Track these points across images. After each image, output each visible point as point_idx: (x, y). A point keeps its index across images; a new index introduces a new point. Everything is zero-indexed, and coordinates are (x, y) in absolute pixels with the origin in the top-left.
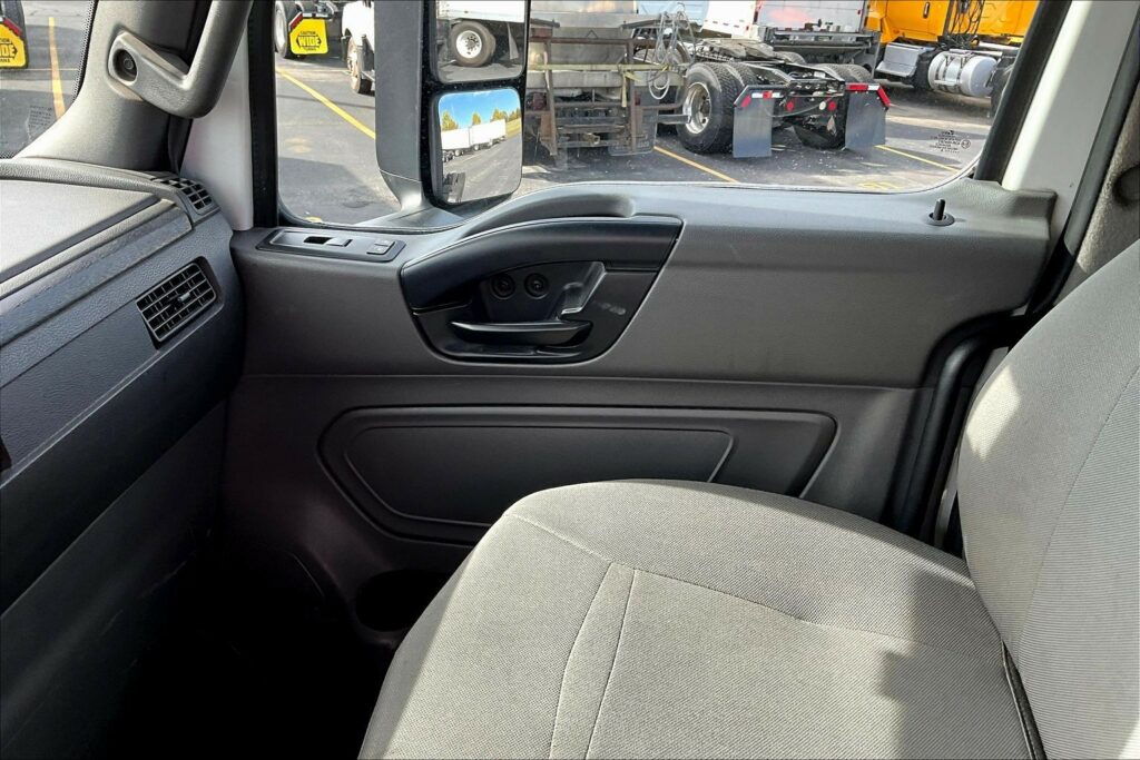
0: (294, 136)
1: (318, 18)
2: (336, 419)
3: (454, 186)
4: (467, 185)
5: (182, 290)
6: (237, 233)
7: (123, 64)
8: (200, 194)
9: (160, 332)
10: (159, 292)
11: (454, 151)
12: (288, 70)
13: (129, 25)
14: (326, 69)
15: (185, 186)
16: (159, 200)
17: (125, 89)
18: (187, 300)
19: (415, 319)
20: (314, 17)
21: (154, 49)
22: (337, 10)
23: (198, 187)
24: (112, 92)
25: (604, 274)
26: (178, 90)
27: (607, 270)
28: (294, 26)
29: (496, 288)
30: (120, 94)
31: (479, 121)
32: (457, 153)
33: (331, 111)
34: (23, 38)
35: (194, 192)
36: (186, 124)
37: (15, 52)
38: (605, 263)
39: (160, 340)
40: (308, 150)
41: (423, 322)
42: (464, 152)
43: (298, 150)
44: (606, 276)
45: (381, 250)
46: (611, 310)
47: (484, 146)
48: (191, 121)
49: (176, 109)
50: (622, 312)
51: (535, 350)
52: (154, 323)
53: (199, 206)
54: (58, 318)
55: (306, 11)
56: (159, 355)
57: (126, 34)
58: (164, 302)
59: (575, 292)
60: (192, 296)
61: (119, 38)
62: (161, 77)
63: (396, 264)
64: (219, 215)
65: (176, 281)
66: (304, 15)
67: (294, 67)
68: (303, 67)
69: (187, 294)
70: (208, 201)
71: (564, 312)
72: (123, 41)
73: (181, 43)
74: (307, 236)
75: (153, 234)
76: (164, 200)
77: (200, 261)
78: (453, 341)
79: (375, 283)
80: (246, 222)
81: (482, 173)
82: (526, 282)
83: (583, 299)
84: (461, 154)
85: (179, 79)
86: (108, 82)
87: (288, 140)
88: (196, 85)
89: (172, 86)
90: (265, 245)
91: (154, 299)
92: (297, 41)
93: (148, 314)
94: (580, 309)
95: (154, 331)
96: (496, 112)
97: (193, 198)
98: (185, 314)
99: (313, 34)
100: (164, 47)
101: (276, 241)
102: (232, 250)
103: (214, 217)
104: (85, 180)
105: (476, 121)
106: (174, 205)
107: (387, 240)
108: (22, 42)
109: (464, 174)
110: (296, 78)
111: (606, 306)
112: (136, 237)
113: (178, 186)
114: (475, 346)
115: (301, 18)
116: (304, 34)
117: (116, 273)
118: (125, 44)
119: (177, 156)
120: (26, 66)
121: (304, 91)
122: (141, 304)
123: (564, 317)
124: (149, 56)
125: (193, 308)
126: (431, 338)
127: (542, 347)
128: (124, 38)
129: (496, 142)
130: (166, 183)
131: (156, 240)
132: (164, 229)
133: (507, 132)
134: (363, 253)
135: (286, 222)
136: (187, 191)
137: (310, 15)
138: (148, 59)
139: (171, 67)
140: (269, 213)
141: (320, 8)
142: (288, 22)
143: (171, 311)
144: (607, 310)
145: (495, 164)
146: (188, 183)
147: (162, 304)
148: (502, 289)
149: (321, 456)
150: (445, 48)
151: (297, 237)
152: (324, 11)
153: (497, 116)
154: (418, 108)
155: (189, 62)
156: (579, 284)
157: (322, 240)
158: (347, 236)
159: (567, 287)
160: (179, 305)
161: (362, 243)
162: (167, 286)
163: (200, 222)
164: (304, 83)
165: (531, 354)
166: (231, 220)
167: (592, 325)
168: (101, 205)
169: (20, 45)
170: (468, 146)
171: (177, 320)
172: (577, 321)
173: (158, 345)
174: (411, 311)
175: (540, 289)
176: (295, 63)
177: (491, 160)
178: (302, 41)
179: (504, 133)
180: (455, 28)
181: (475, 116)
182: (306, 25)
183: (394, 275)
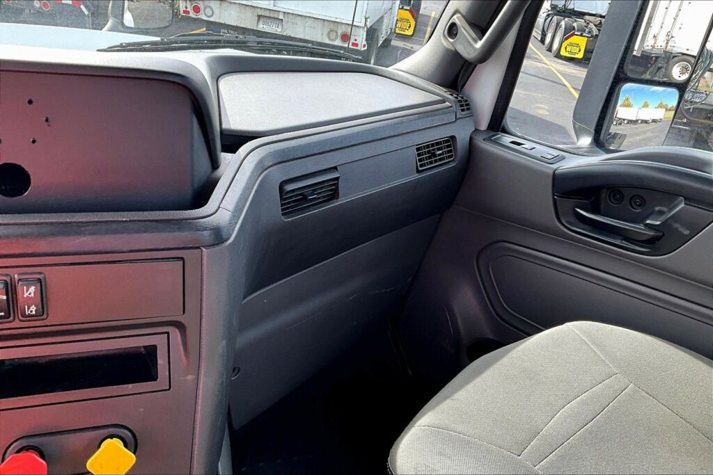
0: (541, 104)
1: (584, 36)
2: (491, 244)
3: (617, 141)
4: (625, 143)
5: (439, 149)
6: (476, 130)
7: (452, 30)
8: (466, 105)
9: (421, 166)
10: (428, 146)
11: (624, 120)
12: (553, 65)
13: (462, 11)
14: (578, 68)
15: (460, 99)
16: (445, 102)
17: (448, 43)
18: (439, 155)
19: (555, 201)
20: (581, 35)
21: (469, 24)
22: (597, 33)
23: (466, 101)
24: (442, 43)
25: (682, 205)
26: (473, 47)
27: (685, 204)
28: (567, 39)
29: (611, 198)
30: (445, 44)
31: (648, 106)
32: (626, 122)
33: (571, 93)
34: (416, 21)
35: (463, 103)
36: (472, 66)
37: (409, 27)
38: (685, 199)
39: (420, 169)
40: (546, 113)
41: (558, 203)
42: (630, 122)
43: (541, 112)
44: (683, 208)
45: (549, 157)
46: (680, 229)
47: (646, 122)
48: (476, 65)
49: (469, 57)
50: (687, 232)
51: (622, 240)
52: (420, 160)
53: (463, 110)
54: (379, 142)
55: (578, 31)
56: (417, 176)
57: (459, 15)
58: (429, 152)
59: (661, 213)
60: (442, 154)
61: (455, 17)
62: (467, 40)
63: (554, 166)
64: (471, 118)
65: (438, 144)
66: (576, 33)
67: (558, 63)
68: (562, 64)
69: (441, 152)
70: (468, 109)
71: (648, 222)
72: (456, 19)
73: (484, 25)
74: (512, 140)
75: (435, 117)
76: (447, 103)
77: (453, 138)
78: (573, 219)
79: (539, 174)
80: (484, 125)
81: (638, 138)
82: (631, 199)
83: (664, 218)
84: (628, 123)
85: (476, 42)
86: (442, 38)
87: (537, 105)
88: (483, 46)
89: (471, 45)
90: (489, 139)
91: (424, 149)
92: (566, 48)
93: (419, 155)
94: (658, 223)
95: (419, 164)
96: (661, 103)
97: (461, 106)
98: (436, 161)
99: (577, 45)
100: (476, 25)
101: (496, 139)
102: (471, 138)
103: (468, 118)
104: (414, 85)
105: (646, 105)
106: (451, 107)
107: (556, 153)
108: (414, 23)
109: (626, 135)
110: (556, 70)
111: (677, 225)
112: (427, 117)
113: (456, 98)
114: (585, 226)
115: (573, 34)
116: (571, 45)
117: (413, 130)
118: (457, 20)
119: (461, 84)
120: (412, 36)
121: (559, 78)
122: (418, 149)
123: (647, 225)
124: (466, 28)
125: (441, 160)
126: (560, 212)
127: (627, 239)
128: (457, 18)
129: (654, 121)
130: (452, 95)
131: (436, 121)
132: (442, 116)
133: (665, 118)
134: (539, 156)
135: (505, 131)
136: (460, 101)
137: (579, 33)
138: (465, 30)
139: (474, 36)
140: (497, 124)
141: (587, 30)
142: (564, 35)
143: (430, 158)
144: (677, 228)
145: (649, 134)
146: (462, 98)
147: (427, 153)
148: (615, 199)
149: (477, 262)
150: (663, 70)
151: (507, 139)
152: (589, 32)
153: (661, 106)
154: (608, 88)
155: (484, 35)
156: (665, 209)
157: (519, 144)
158: (533, 145)
159: (657, 209)
160: (434, 155)
161: (541, 150)
162: (433, 145)
163: (460, 118)
164: (560, 73)
165: (618, 242)
166: (476, 123)
167: (663, 235)
168: (417, 97)
169: (413, 24)
170: (635, 119)
171: (431, 163)
172: (655, 230)
173: (418, 171)
174: (554, 195)
175: (638, 205)
176: (560, 61)
177: (647, 131)
178: (568, 49)
179: (662, 117)
180: (676, 59)
181: (646, 103)
182: (575, 39)
183: (551, 172)
